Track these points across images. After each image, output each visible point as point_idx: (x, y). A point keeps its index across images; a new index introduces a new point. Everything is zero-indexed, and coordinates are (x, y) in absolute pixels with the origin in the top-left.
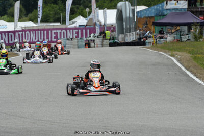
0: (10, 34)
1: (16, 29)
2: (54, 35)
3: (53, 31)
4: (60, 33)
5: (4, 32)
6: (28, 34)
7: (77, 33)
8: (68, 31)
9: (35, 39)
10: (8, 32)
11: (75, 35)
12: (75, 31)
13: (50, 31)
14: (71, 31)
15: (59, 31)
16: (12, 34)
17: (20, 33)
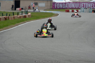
0: (63, 4)
1: (66, 2)
2: (82, 5)
3: (82, 4)
4: (85, 5)
5: (61, 3)
6: (71, 4)
7: (93, 5)
8: (89, 4)
9: (74, 6)
10: (63, 3)
11: (92, 6)
12: (92, 4)
13: (81, 4)
14: (90, 4)
15: (85, 4)
16: (65, 4)
17: (68, 4)
